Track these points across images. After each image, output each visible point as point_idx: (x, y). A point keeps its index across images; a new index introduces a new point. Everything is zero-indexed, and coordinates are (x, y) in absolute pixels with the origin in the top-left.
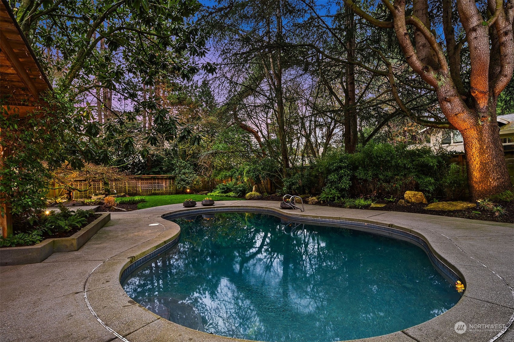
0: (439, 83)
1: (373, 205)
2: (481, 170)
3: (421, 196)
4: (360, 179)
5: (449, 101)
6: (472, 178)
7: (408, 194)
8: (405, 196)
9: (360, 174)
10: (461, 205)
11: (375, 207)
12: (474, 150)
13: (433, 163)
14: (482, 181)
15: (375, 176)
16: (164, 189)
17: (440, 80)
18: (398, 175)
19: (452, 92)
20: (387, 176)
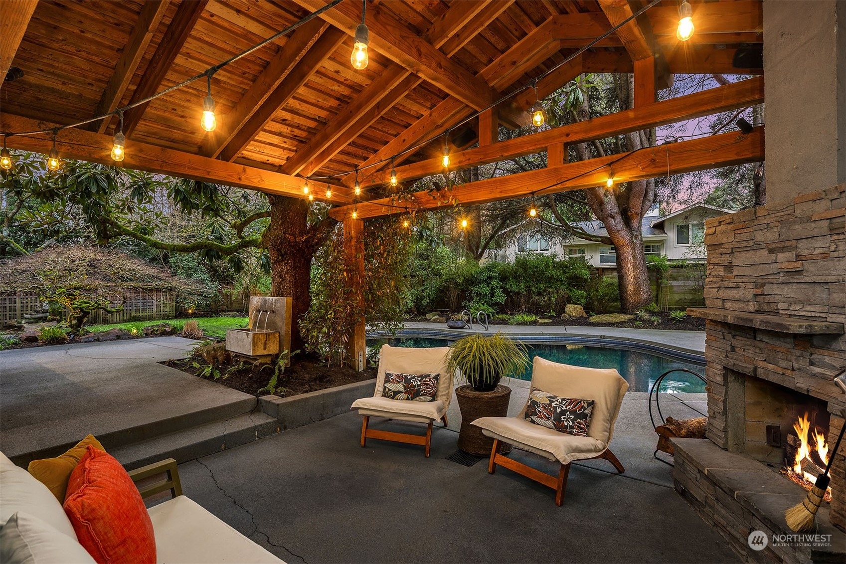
0: (606, 200)
1: (541, 321)
2: (635, 284)
3: (581, 309)
4: (511, 292)
5: (613, 217)
6: (626, 291)
7: (569, 308)
8: (566, 309)
9: (512, 286)
10: (622, 317)
11: (544, 323)
12: (629, 265)
13: (586, 274)
14: (635, 294)
15: (528, 289)
16: (155, 309)
17: (607, 196)
18: (550, 287)
19: (616, 210)
20: (540, 289)
